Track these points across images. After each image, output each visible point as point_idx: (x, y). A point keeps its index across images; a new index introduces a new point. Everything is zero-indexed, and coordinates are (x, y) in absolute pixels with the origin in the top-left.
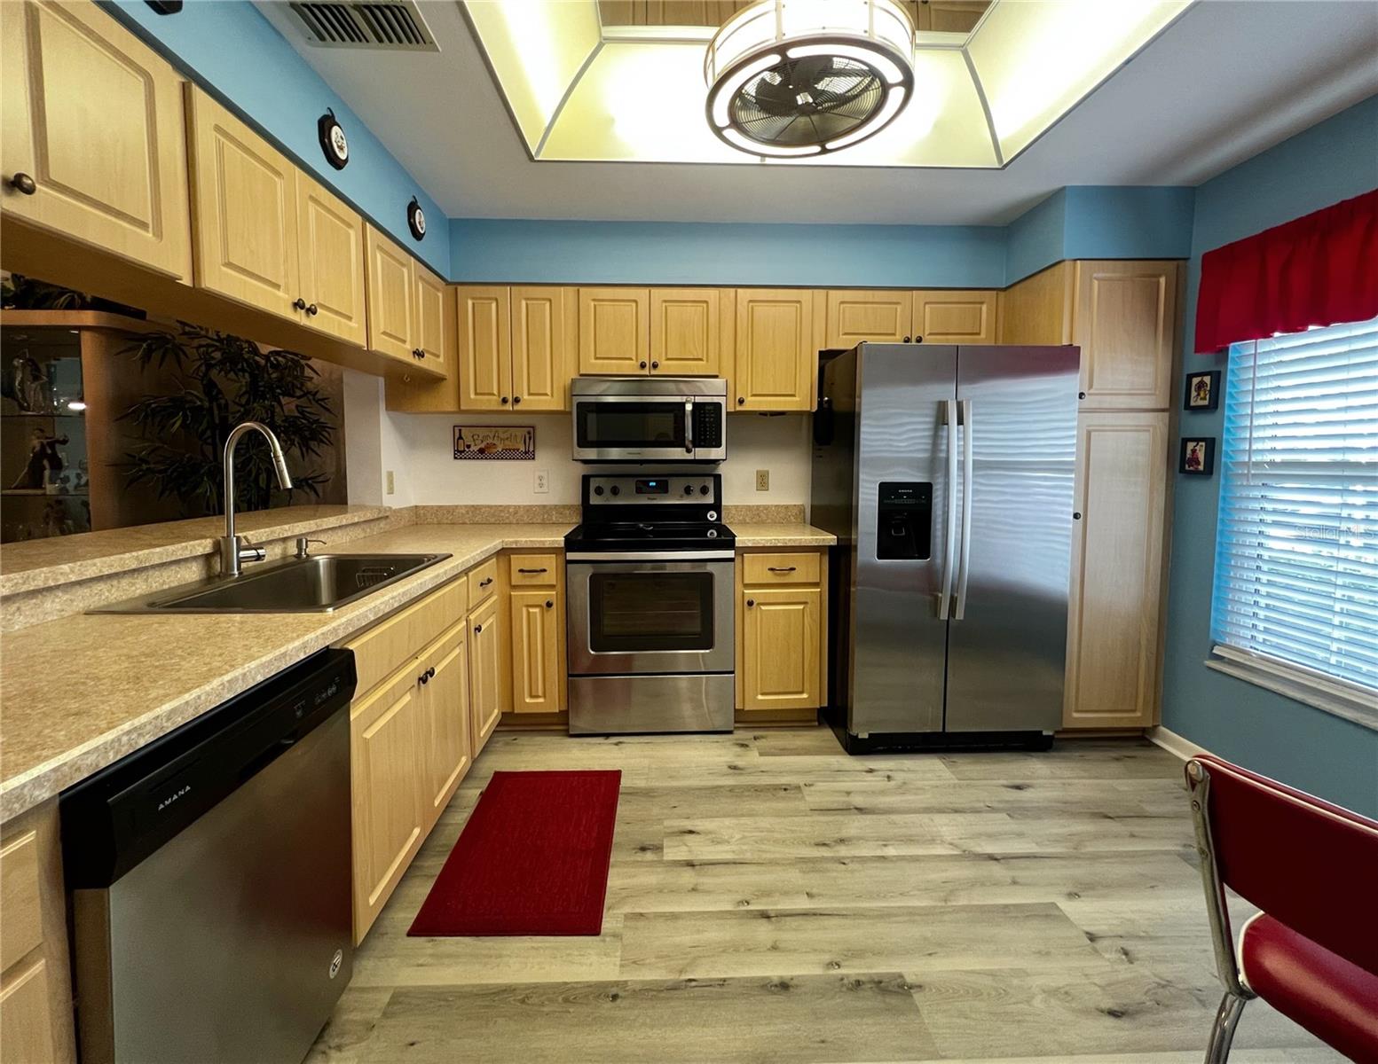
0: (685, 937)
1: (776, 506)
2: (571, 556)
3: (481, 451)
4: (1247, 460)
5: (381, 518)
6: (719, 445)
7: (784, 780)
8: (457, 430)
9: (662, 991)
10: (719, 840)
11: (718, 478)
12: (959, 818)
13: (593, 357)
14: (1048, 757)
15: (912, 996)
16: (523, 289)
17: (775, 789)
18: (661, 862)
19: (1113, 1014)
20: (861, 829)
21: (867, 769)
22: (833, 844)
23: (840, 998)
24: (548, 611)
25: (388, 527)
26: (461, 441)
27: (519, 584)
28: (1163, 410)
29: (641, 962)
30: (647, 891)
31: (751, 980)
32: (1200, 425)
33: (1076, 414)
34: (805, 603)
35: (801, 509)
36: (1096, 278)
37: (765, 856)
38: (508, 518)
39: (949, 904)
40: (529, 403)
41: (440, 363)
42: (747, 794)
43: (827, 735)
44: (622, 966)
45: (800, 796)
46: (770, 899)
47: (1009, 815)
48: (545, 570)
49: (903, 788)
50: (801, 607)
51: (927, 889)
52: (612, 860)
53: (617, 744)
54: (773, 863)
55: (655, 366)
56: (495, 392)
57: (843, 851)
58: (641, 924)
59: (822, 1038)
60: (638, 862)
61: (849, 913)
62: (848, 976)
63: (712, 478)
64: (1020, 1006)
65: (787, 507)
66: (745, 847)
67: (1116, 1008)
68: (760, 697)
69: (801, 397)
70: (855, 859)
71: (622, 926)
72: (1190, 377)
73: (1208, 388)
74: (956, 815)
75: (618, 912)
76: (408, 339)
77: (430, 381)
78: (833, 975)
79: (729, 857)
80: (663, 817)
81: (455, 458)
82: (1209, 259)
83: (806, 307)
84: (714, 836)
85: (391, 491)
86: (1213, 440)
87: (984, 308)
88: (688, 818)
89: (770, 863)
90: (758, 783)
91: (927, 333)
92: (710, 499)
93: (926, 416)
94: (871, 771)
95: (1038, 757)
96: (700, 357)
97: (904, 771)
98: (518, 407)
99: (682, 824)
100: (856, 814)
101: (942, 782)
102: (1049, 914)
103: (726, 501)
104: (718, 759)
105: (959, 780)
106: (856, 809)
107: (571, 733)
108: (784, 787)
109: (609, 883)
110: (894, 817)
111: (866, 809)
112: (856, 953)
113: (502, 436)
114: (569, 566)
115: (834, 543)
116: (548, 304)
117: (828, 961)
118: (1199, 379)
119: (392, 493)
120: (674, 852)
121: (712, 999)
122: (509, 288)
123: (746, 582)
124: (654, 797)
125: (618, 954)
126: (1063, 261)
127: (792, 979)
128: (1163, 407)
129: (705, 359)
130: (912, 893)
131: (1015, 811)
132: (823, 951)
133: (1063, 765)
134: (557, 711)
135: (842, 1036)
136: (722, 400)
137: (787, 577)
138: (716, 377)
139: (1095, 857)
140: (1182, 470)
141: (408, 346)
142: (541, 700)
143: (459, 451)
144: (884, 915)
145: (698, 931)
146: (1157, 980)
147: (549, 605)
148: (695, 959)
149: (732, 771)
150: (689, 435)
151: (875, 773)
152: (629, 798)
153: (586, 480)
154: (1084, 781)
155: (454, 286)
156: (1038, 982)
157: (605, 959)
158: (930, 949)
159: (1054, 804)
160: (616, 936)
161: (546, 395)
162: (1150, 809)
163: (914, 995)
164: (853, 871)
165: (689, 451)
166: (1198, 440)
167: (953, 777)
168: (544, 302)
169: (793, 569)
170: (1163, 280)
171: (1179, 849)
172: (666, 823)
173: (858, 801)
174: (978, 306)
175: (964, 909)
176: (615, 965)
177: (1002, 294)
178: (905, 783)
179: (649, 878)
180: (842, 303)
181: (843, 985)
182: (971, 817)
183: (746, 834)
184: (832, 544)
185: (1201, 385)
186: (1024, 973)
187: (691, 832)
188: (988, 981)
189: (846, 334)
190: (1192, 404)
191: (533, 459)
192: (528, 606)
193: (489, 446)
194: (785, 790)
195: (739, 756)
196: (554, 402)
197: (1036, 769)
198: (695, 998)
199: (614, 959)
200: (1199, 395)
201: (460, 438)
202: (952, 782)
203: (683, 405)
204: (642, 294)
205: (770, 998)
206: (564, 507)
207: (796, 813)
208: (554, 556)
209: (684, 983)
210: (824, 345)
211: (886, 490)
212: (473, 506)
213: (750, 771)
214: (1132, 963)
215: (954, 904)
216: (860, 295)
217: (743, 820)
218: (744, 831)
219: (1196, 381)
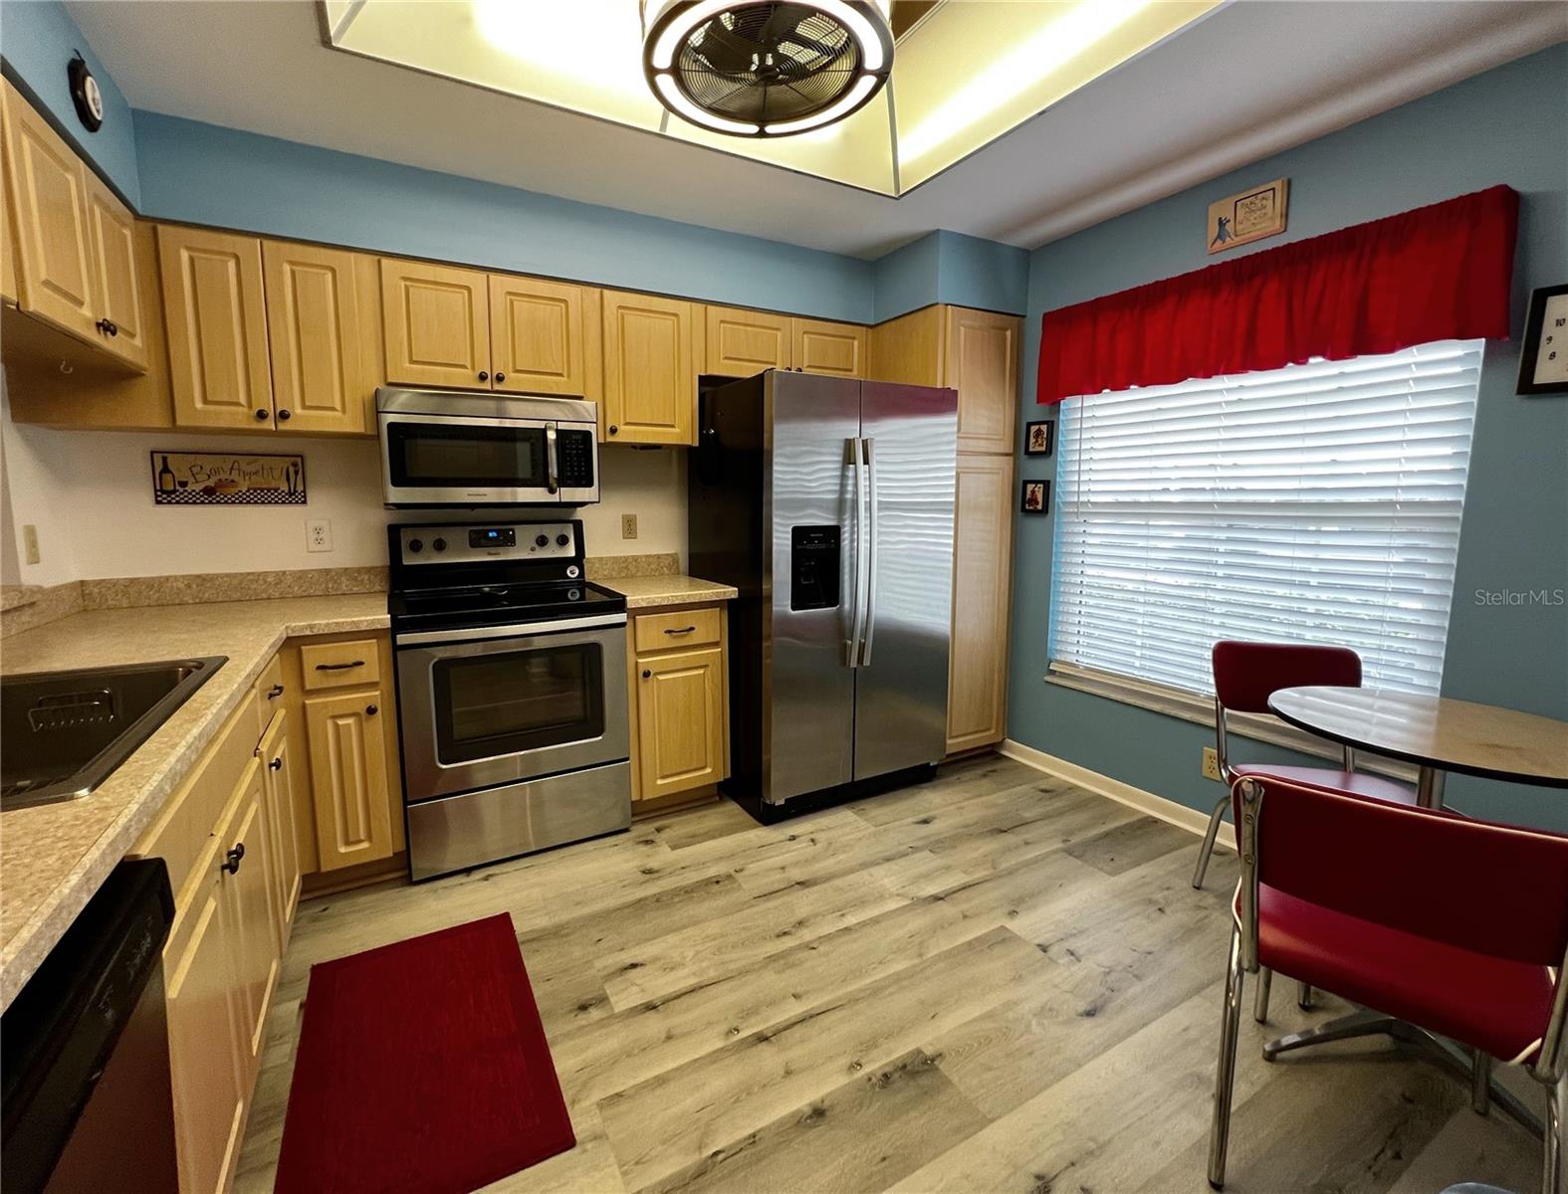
0: (684, 1101)
1: (647, 556)
2: (403, 639)
3: (209, 492)
4: (1076, 500)
5: (24, 606)
6: (590, 484)
7: (712, 872)
8: (158, 459)
9: (689, 1183)
10: (673, 965)
11: (578, 526)
12: (893, 866)
13: (407, 360)
14: (934, 787)
15: (937, 1069)
16: (286, 246)
17: (706, 885)
18: (614, 1017)
19: (1090, 1014)
20: (812, 904)
21: (788, 837)
22: (793, 930)
23: (878, 1101)
24: (367, 720)
25: (35, 620)
26: (167, 477)
27: (320, 686)
28: (1007, 455)
29: (648, 1157)
30: (613, 1061)
31: (781, 1123)
32: (1036, 469)
33: (954, 456)
34: (706, 666)
35: (674, 558)
36: (963, 326)
37: (732, 966)
38: (264, 591)
39: (925, 958)
40: (303, 419)
41: (135, 346)
42: (676, 900)
43: (732, 808)
44: (625, 1174)
45: (736, 885)
46: (759, 1017)
47: (931, 851)
48: (361, 663)
49: (832, 849)
50: (701, 671)
51: (899, 950)
52: (548, 1036)
53: (486, 879)
54: (744, 972)
55: (500, 379)
56: (242, 399)
57: (806, 935)
58: (624, 1107)
59: (882, 1155)
60: (583, 1027)
61: (844, 1002)
62: (873, 1073)
63: (571, 526)
64: (1024, 1038)
65: (659, 557)
66: (705, 964)
67: (1089, 1008)
68: (659, 782)
69: (680, 428)
70: (822, 940)
71: (600, 1120)
72: (1029, 425)
73: (1045, 436)
74: (890, 863)
75: (588, 1103)
76: (87, 299)
77: (116, 376)
78: (860, 1079)
79: (692, 981)
80: (591, 958)
81: (158, 503)
82: (1050, 319)
83: (684, 320)
84: (662, 962)
85: (34, 559)
86: (1049, 482)
87: (856, 343)
88: (622, 949)
89: (740, 974)
90: (684, 883)
91: (806, 364)
92: (570, 551)
93: (833, 454)
94: (793, 838)
95: (927, 788)
96: (560, 372)
97: (823, 830)
98: (284, 426)
99: (618, 959)
100: (799, 890)
101: (863, 833)
102: (1002, 939)
103: (590, 553)
104: (626, 866)
105: (876, 826)
106: (798, 883)
107: (415, 879)
108: (715, 880)
109: (558, 1069)
110: (837, 882)
111: (808, 881)
112: (870, 1044)
113: (244, 467)
114: (399, 653)
115: (735, 596)
116: (329, 276)
117: (848, 1064)
118: (1037, 427)
119: (37, 562)
120: (624, 998)
121: (750, 1165)
122: (258, 241)
123: (640, 649)
124: (567, 935)
125: (612, 1160)
126: (937, 304)
127: (823, 1101)
128: (1007, 451)
129: (565, 374)
130: (888, 959)
131: (936, 846)
132: (839, 1055)
133: (949, 791)
134: (391, 855)
135: (898, 1143)
136: (591, 428)
137: (687, 638)
138: (580, 398)
139: (1011, 872)
140: (1023, 509)
141: (86, 311)
142: (365, 845)
143: (164, 492)
144: (875, 991)
145: (697, 1088)
146: (1103, 969)
147: (371, 711)
148: (708, 1125)
149: (648, 876)
150: (554, 471)
151: (798, 840)
152: (535, 945)
153: (394, 532)
154: (971, 801)
155: (150, 224)
156: (1027, 1007)
157: (598, 1176)
158: (931, 1011)
159: (960, 830)
160: (598, 1137)
161: (333, 409)
162: (1028, 815)
163: (940, 1067)
164: (826, 955)
165: (552, 491)
166: (1036, 482)
167: (869, 825)
168: (323, 271)
169: (692, 629)
170: (1009, 333)
171: (1061, 845)
172: (598, 964)
173: (797, 874)
174: (850, 341)
175: (939, 957)
176: (614, 1177)
177: (870, 330)
178: (830, 843)
179: (610, 1042)
180: (722, 322)
181: (874, 1085)
182: (902, 862)
183: (699, 948)
184: (733, 596)
185: (1039, 433)
186: (1009, 1005)
187: (634, 966)
188: (989, 1025)
189: (726, 358)
190: (1031, 450)
191: (304, 502)
192: (334, 717)
193: (221, 484)
194: (717, 882)
195: (648, 856)
196: (350, 422)
197: (928, 798)
198: (732, 1173)
199: (608, 1170)
200: (1037, 441)
201: (166, 470)
202: (869, 831)
203: (544, 431)
204: (476, 280)
205: (812, 1134)
206: (359, 570)
207: (741, 906)
208: (375, 641)
209: (710, 1162)
210: (703, 369)
211: (800, 534)
212: (198, 576)
213: (669, 871)
214: (1080, 961)
215: (929, 956)
216: (740, 315)
217: (690, 931)
218: (695, 945)
219: (1034, 428)
